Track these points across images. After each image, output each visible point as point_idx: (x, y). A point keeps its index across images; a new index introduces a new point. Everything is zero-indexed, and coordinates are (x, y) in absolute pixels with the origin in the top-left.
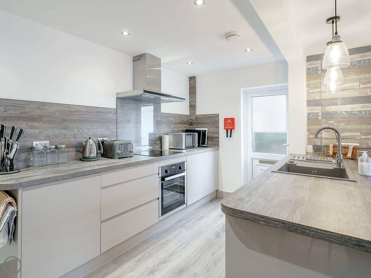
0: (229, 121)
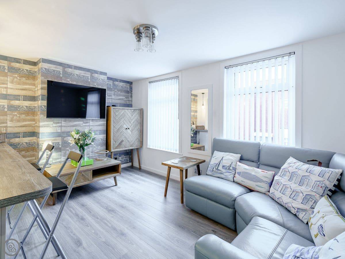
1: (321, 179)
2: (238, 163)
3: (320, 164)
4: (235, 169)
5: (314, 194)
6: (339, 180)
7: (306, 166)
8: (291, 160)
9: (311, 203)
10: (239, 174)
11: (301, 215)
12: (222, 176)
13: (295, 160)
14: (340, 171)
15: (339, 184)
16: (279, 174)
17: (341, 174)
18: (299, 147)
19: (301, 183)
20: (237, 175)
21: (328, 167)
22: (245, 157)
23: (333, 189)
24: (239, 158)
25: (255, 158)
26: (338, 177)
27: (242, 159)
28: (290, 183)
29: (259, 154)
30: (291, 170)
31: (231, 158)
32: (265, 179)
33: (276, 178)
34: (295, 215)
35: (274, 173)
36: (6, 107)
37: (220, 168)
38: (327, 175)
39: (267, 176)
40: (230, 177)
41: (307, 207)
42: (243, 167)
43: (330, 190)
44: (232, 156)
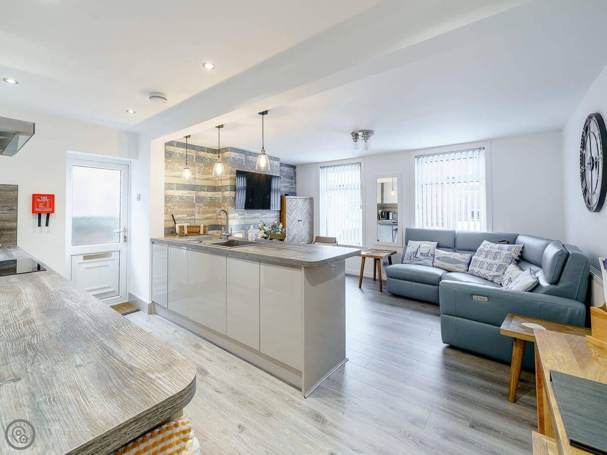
0: (45, 199)
1: (509, 252)
2: (436, 250)
3: (508, 243)
4: (433, 256)
5: (504, 263)
6: (521, 252)
7: (498, 245)
8: (485, 242)
9: (503, 271)
10: (438, 259)
11: (496, 280)
12: (422, 262)
13: (488, 243)
14: (522, 245)
15: (522, 255)
16: (476, 254)
17: (523, 248)
18: (490, 232)
19: (495, 258)
20: (435, 260)
21: (514, 244)
22: (441, 244)
23: (518, 259)
24: (436, 246)
25: (452, 245)
26: (521, 249)
27: (438, 247)
28: (486, 259)
29: (455, 241)
30: (486, 249)
31: (427, 246)
32: (463, 261)
33: (473, 258)
34: (491, 281)
35: (470, 255)
36: (194, 198)
37: (418, 255)
38: (513, 249)
39: (466, 258)
40: (430, 262)
41: (500, 273)
42: (441, 253)
43: (516, 260)
44: (428, 244)
